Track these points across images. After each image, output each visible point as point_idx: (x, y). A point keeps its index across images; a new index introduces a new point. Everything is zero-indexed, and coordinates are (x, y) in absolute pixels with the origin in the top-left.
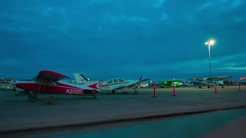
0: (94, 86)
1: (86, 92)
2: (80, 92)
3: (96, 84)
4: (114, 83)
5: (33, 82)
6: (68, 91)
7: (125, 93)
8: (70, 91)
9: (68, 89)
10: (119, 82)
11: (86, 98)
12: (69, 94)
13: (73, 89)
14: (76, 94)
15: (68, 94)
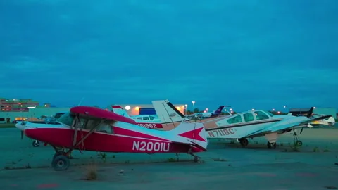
0: (194, 134)
1: (176, 147)
2: (162, 146)
3: (200, 130)
4: (244, 122)
5: (62, 126)
6: (136, 145)
7: (269, 146)
8: (140, 146)
9: (137, 140)
10: (255, 120)
11: (178, 161)
12: (139, 151)
13: (147, 141)
14: (153, 152)
15: (135, 151)
